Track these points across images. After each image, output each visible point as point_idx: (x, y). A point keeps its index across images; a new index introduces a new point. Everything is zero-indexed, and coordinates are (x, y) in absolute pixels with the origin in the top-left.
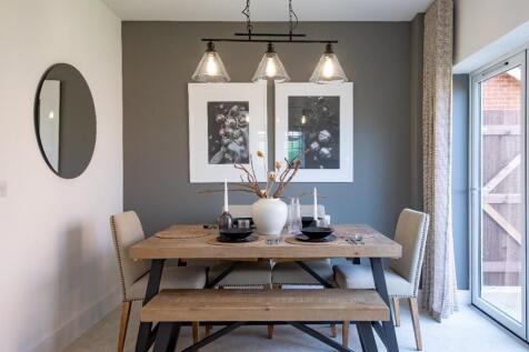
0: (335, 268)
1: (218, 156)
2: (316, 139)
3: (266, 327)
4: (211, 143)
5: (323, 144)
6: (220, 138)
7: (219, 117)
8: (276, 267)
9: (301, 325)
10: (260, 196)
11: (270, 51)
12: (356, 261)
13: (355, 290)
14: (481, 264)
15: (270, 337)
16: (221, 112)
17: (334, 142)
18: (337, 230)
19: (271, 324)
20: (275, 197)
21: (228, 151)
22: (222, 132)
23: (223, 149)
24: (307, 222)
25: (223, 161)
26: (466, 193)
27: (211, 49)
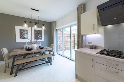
0: (43, 52)
1: (22, 38)
2: (39, 36)
3: (33, 62)
4: (20, 36)
5: (40, 36)
6: (22, 35)
7: (22, 32)
8: (34, 54)
9: (41, 60)
10: (32, 44)
11: (35, 24)
12: (45, 51)
13: (47, 54)
14: (58, 49)
15: (34, 63)
16: (22, 31)
17: (41, 36)
18: (44, 47)
19: (34, 61)
20: (35, 44)
21: (24, 37)
22: (22, 34)
23: (23, 37)
24: (40, 47)
25: (23, 39)
26: (57, 42)
27: (25, 23)
